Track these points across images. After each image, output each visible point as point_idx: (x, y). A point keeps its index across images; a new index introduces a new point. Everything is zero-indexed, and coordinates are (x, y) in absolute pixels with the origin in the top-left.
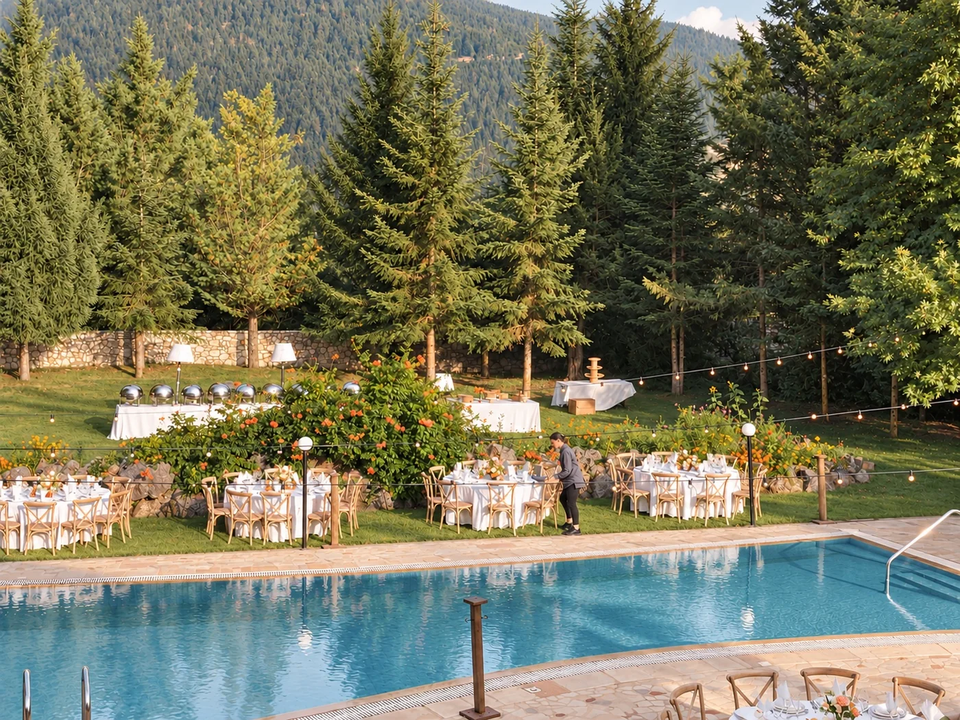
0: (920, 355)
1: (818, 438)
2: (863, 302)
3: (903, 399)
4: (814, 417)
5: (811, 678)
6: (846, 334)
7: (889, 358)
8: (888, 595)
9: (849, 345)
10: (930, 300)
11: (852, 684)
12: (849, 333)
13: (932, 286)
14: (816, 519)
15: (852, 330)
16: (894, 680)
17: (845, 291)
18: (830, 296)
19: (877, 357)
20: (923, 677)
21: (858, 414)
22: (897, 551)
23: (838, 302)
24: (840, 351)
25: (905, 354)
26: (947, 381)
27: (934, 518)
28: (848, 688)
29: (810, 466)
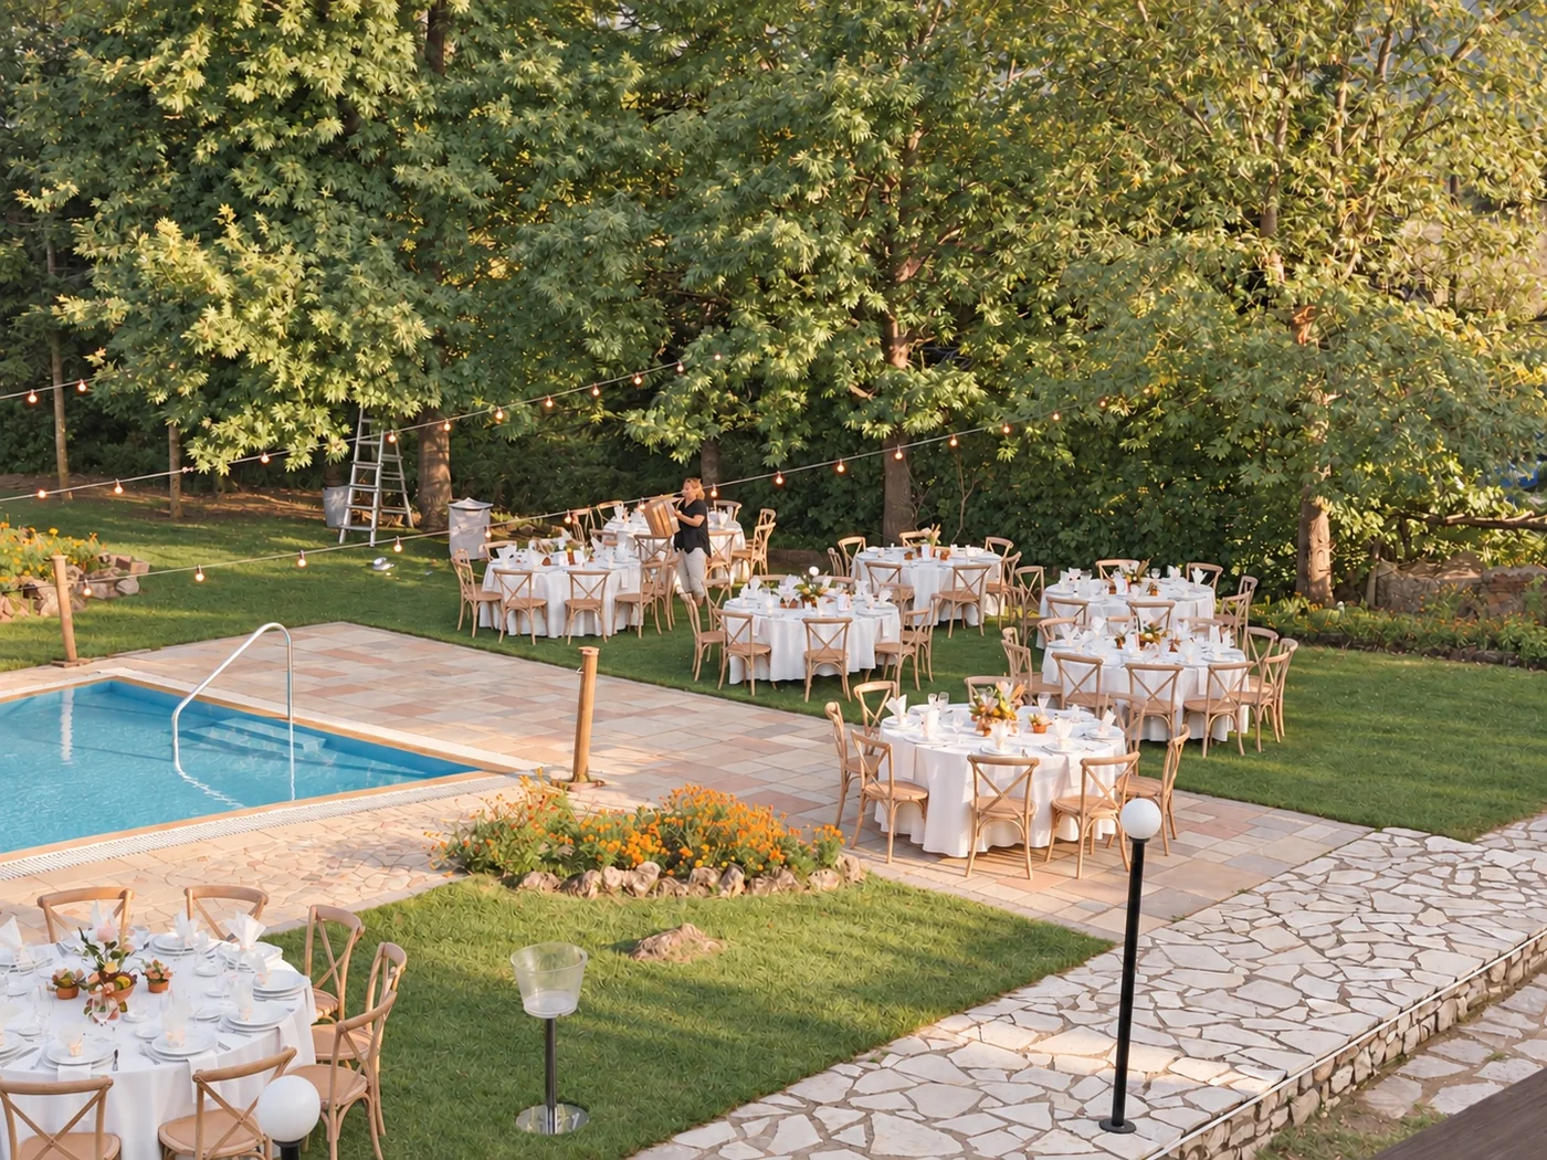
0: (209, 392)
1: (54, 531)
2: (116, 309)
3: (188, 461)
4: (42, 494)
5: (58, 909)
6: (90, 358)
7: (161, 397)
8: (177, 764)
9: (99, 375)
10: (218, 307)
11: (122, 906)
12: (96, 358)
13: (221, 284)
14: (59, 660)
15: (101, 353)
16: (186, 892)
17: (85, 289)
18: (61, 299)
19: (141, 394)
20: (234, 882)
21: (114, 486)
22: (188, 694)
23: (75, 309)
24: (82, 388)
25: (186, 390)
26: (252, 431)
27: (238, 639)
28: (116, 913)
29: (43, 575)
